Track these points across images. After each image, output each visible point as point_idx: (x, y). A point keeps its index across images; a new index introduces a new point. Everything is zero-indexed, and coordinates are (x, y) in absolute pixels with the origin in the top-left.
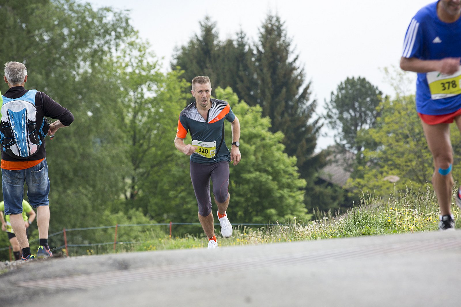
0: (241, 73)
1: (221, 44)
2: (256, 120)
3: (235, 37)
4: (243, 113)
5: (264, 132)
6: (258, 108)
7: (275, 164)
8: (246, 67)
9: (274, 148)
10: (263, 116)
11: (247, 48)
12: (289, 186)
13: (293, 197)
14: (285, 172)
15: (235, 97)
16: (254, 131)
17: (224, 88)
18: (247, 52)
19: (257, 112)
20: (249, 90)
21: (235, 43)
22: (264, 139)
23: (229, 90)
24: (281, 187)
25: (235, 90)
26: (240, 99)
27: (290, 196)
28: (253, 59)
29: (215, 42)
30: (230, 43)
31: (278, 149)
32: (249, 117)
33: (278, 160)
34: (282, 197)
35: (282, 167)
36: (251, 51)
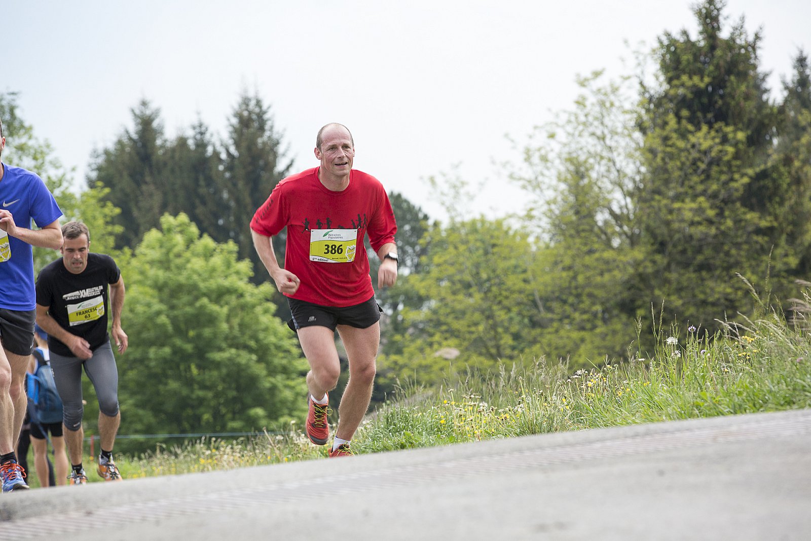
0: (203, 190)
1: (168, 144)
2: (228, 265)
3: (190, 133)
4: (208, 255)
5: (242, 285)
6: (231, 246)
7: (261, 336)
8: (209, 181)
9: (259, 310)
10: (240, 258)
11: (210, 150)
12: (285, 371)
13: (292, 388)
14: (278, 348)
15: (194, 229)
16: (226, 283)
17: (175, 214)
18: (211, 156)
19: (230, 252)
20: (217, 217)
21: (191, 143)
22: (241, 295)
23: (183, 217)
24: (272, 372)
25: (193, 218)
26: (202, 231)
27: (287, 386)
28: (221, 168)
29: (159, 142)
30: (182, 141)
31: (266, 311)
32: (217, 260)
33: (266, 329)
34: (273, 389)
35: (272, 339)
36: (216, 154)
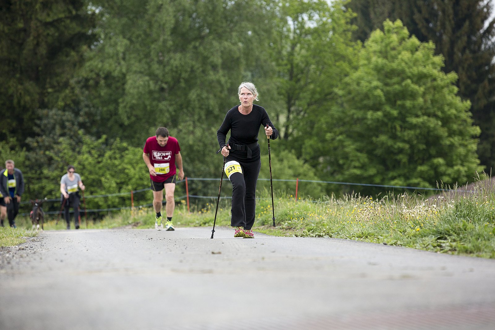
0: (420, 3)
2: (427, 58)
4: (414, 50)
5: (435, 72)
6: (431, 45)
7: (446, 108)
9: (446, 91)
10: (436, 53)
13: (465, 146)
14: (457, 117)
15: (406, 31)
16: (425, 70)
17: (394, 20)
19: (429, 49)
20: (428, 21)
22: (435, 80)
23: (399, 23)
24: (452, 133)
25: (406, 23)
26: (411, 33)
27: (461, 145)
31: (451, 92)
32: (419, 54)
33: (450, 105)
34: (452, 146)
35: (454, 111)
